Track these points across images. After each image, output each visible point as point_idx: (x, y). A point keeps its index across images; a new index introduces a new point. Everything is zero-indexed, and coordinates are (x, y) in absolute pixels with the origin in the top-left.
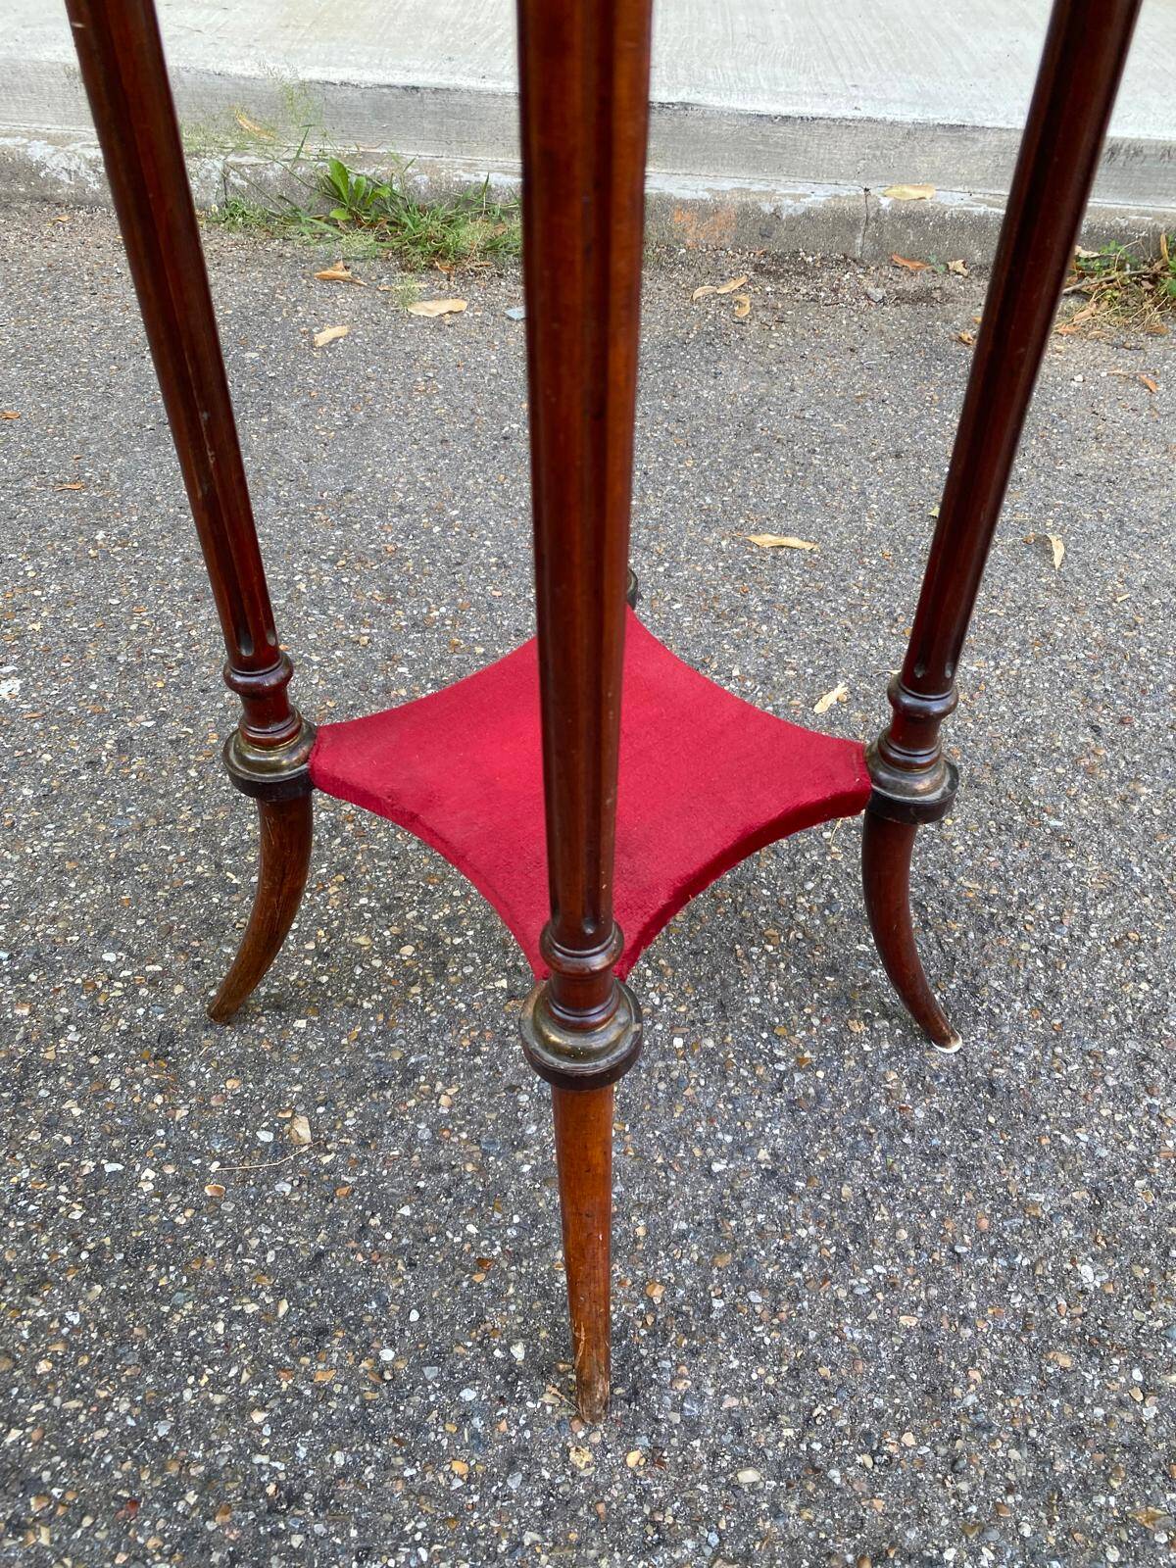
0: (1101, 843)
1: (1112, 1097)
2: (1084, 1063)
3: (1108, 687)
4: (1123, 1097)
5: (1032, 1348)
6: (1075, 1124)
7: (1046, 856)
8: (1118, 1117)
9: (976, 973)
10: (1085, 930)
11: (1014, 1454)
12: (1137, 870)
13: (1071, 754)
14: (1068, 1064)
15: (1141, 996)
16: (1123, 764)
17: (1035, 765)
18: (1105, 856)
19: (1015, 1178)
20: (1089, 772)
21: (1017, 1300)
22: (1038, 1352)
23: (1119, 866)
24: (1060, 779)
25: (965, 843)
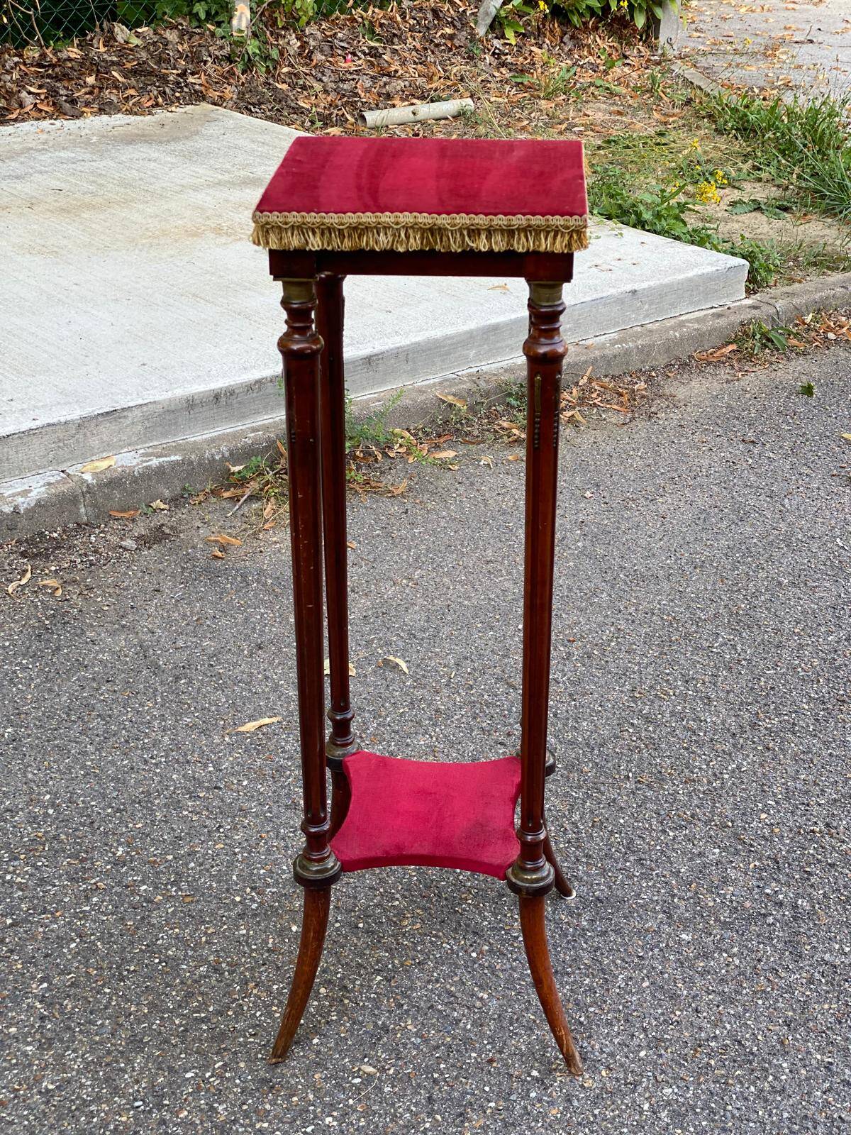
2: (622, 874)
5: (689, 967)
11: (711, 997)
19: (636, 923)
21: (671, 957)
22: (692, 967)
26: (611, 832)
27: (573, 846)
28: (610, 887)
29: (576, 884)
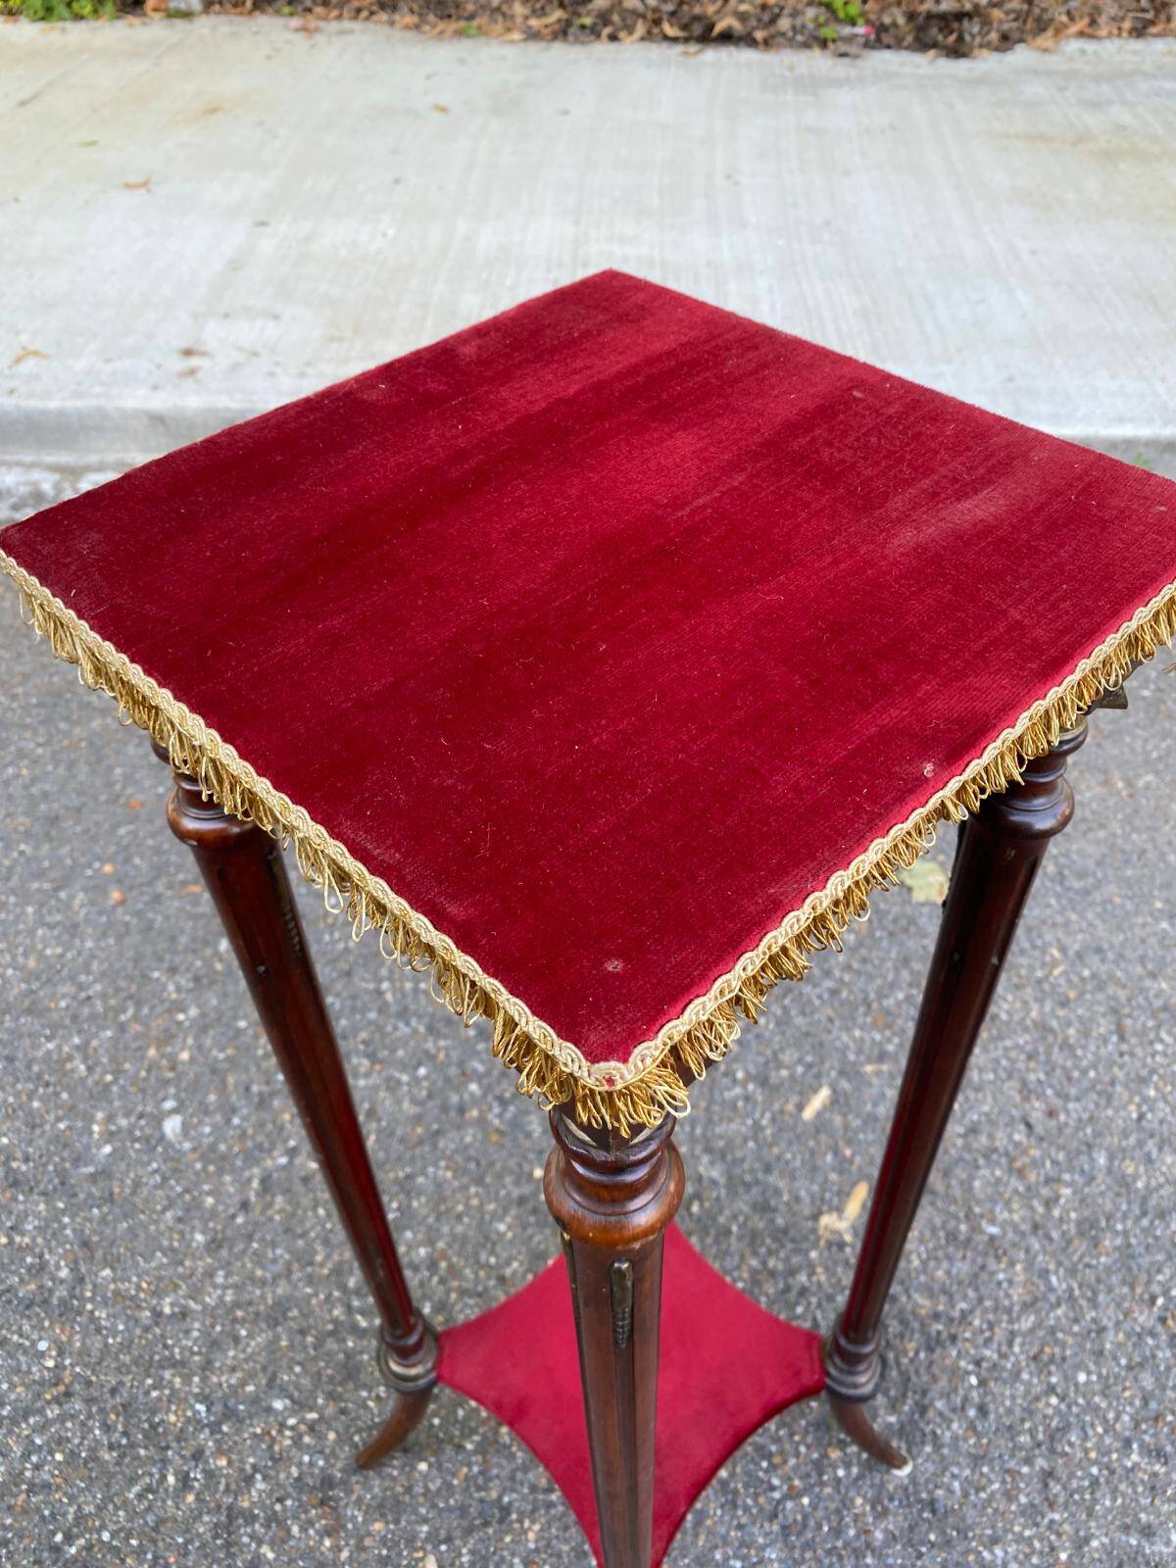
0: (1027, 1251)
1: (1023, 1513)
2: (1004, 1482)
3: (1042, 1076)
4: (1031, 1513)
6: (994, 1541)
7: (983, 1267)
8: (1027, 1533)
9: (924, 1393)
10: (1010, 1344)
12: (1054, 1279)
13: (1007, 1154)
14: (991, 1482)
15: (1050, 1411)
16: (1048, 1164)
17: (978, 1167)
18: (1029, 1266)
20: (1021, 1173)
23: (1040, 1276)
24: (998, 1181)
25: (919, 1256)
26: (1051, 1390)
27: (978, 1376)
28: (966, 1495)
29: (928, 1449)
